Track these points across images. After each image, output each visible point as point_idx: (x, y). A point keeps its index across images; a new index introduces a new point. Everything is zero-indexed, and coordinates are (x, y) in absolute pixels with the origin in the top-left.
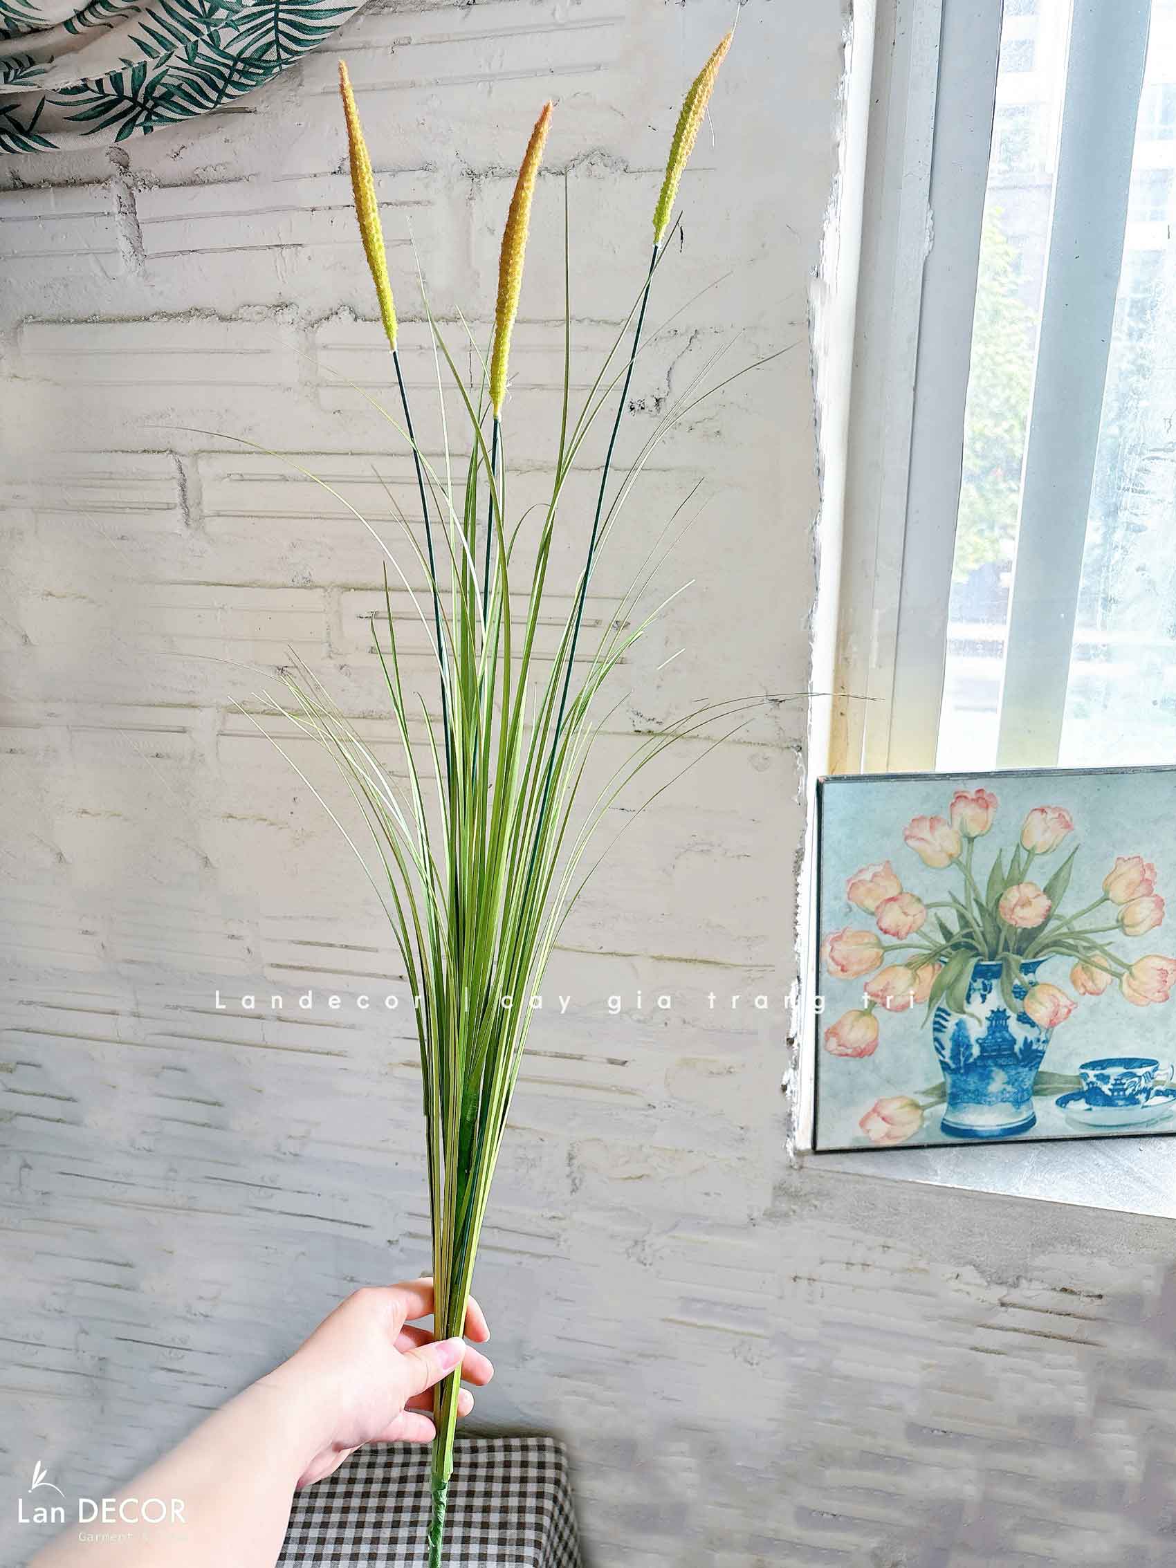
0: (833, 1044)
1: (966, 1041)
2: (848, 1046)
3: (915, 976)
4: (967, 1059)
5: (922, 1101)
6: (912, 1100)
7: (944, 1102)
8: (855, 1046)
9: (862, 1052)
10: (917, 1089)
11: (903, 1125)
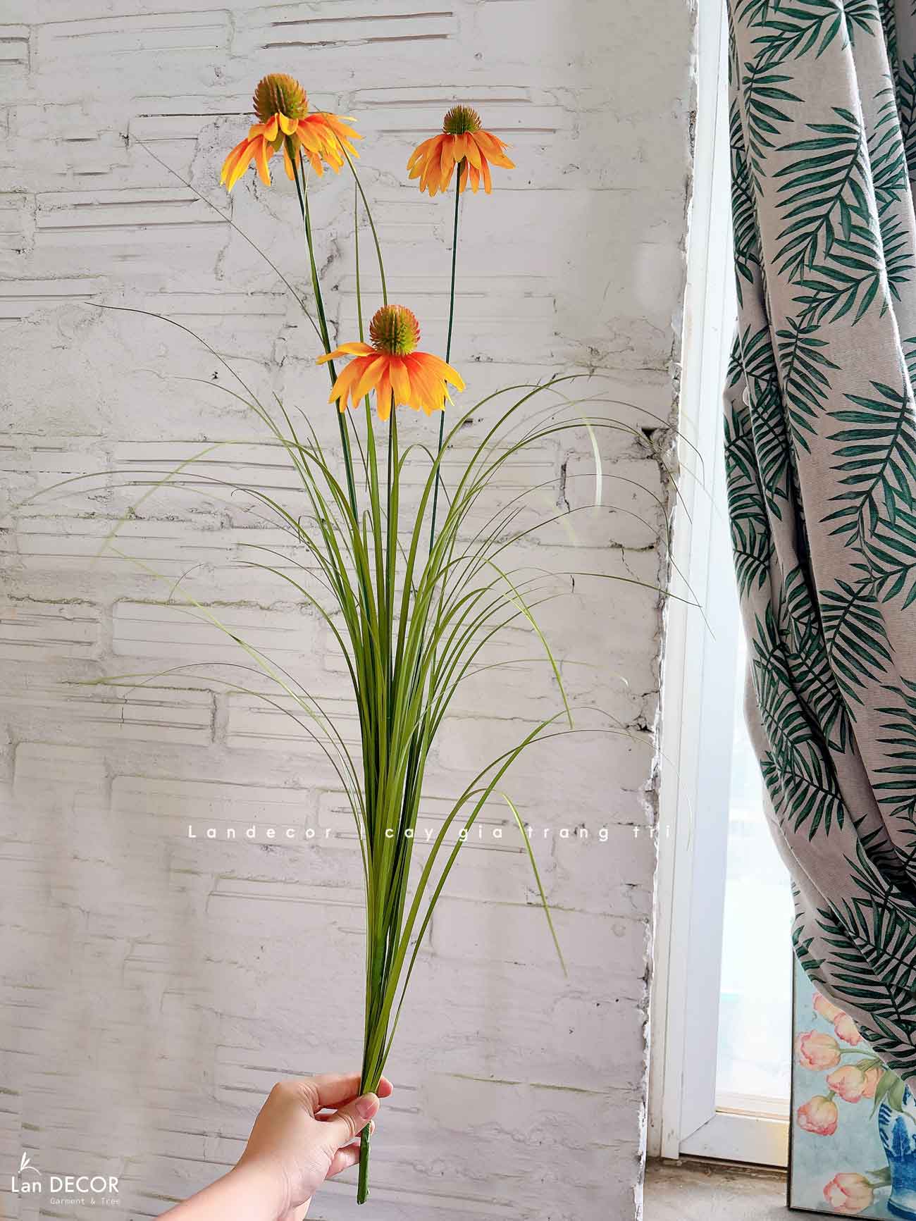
0: (803, 1120)
1: (905, 1136)
2: (815, 1123)
3: (864, 1077)
4: (906, 1151)
5: (872, 1180)
6: (864, 1178)
7: (889, 1184)
8: (820, 1124)
9: (824, 1132)
10: (867, 1169)
11: (858, 1198)
